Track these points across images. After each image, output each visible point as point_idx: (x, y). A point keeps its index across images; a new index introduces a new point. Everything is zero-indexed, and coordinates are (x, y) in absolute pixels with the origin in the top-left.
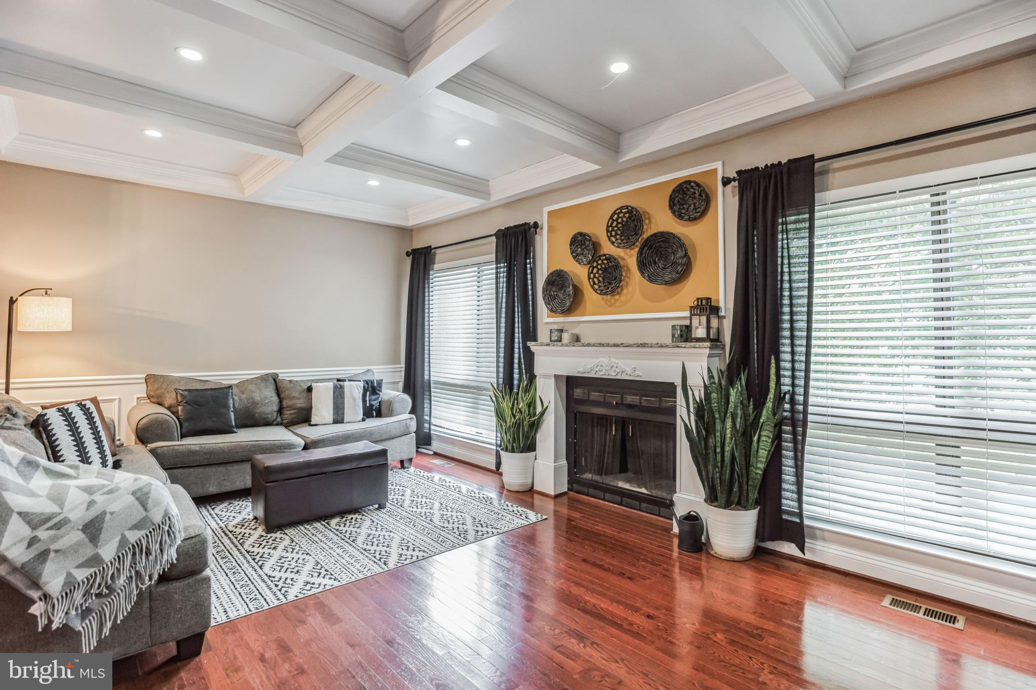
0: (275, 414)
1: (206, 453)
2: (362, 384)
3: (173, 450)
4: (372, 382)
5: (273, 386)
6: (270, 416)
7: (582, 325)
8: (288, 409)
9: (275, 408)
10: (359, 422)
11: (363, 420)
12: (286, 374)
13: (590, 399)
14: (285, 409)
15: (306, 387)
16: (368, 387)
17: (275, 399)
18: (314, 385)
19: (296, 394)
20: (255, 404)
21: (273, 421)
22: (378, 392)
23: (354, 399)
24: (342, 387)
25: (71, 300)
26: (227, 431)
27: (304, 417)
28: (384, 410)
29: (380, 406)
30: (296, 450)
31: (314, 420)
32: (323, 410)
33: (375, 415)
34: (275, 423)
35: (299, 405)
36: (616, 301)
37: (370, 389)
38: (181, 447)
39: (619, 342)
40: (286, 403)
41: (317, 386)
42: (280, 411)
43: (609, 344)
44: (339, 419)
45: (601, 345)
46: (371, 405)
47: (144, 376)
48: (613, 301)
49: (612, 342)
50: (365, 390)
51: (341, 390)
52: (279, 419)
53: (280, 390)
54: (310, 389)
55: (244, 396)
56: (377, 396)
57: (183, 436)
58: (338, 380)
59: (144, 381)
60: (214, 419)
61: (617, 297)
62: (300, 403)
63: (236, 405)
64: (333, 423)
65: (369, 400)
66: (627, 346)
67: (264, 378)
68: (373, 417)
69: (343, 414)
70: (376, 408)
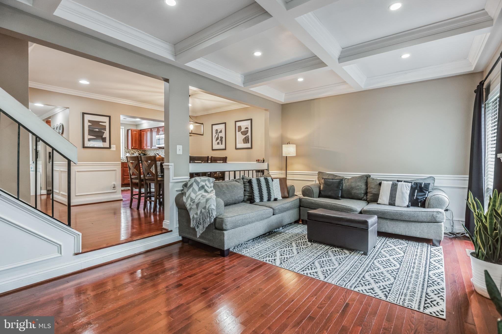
0: (363, 195)
2: (410, 185)
3: (307, 200)
4: (421, 184)
5: (365, 181)
6: (359, 195)
8: (369, 193)
9: (363, 192)
10: (405, 207)
11: (408, 206)
12: (375, 176)
14: (368, 193)
15: (378, 183)
16: (417, 187)
17: (364, 187)
18: (383, 182)
19: (373, 186)
20: (352, 188)
21: (362, 198)
22: (425, 191)
23: (403, 193)
24: (396, 185)
26: (337, 198)
27: (375, 199)
28: (426, 205)
29: (425, 200)
31: (380, 201)
32: (384, 197)
33: (419, 205)
34: (363, 199)
35: (374, 192)
37: (418, 188)
38: (309, 200)
40: (369, 190)
41: (383, 183)
42: (366, 193)
44: (392, 203)
46: (417, 199)
50: (413, 190)
51: (396, 186)
52: (365, 198)
53: (368, 183)
54: (380, 184)
55: (348, 184)
56: (423, 194)
57: (319, 197)
58: (398, 181)
60: (332, 192)
62: (374, 191)
63: (344, 188)
64: (389, 205)
65: (416, 195)
67: (362, 177)
68: (419, 206)
69: (395, 200)
70: (421, 201)
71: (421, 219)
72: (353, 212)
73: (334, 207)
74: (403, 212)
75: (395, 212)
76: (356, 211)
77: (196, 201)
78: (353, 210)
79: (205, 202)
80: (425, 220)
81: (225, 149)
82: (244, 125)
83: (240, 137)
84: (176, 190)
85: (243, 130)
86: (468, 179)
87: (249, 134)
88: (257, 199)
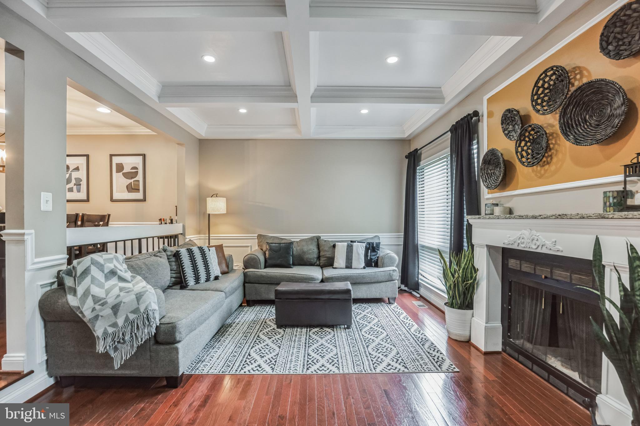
0: (315, 260)
1: (268, 278)
2: (364, 245)
3: (254, 273)
4: (373, 244)
5: (316, 244)
6: (312, 260)
7: (515, 198)
8: (323, 257)
9: (315, 256)
10: (361, 269)
11: (364, 268)
12: (324, 237)
13: (522, 270)
14: (321, 257)
15: (332, 245)
16: (370, 247)
17: (316, 250)
18: (337, 243)
19: (326, 249)
20: (304, 252)
21: (314, 264)
22: (376, 250)
23: (359, 254)
24: (352, 246)
25: (225, 199)
26: (288, 266)
27: (330, 263)
28: (379, 263)
29: (377, 260)
30: (315, 282)
31: (335, 265)
32: (340, 260)
33: (373, 265)
34: (316, 265)
35: (328, 255)
36: (546, 171)
37: (371, 248)
38: (257, 273)
39: (537, 214)
40: (322, 254)
41: (338, 245)
42: (319, 258)
43: (527, 216)
44: (349, 266)
45: (535, 217)
46: (371, 259)
47: (257, 235)
48: (543, 172)
49: (531, 214)
50: (367, 249)
51: (351, 248)
52: (318, 262)
53: (320, 245)
54: (334, 246)
55: (298, 248)
56: (376, 253)
57: (265, 267)
58: (352, 242)
59: (256, 238)
60: (281, 259)
61: (547, 167)
62: (328, 254)
63: (294, 253)
64: (346, 268)
65: (370, 255)
66: (545, 218)
67: (312, 239)
68: (372, 267)
69: (352, 263)
70: (374, 261)
71: (381, 279)
72: (314, 281)
73: (292, 278)
74: (365, 274)
75: (358, 275)
76: (318, 279)
77: (111, 301)
78: (314, 279)
79: (135, 300)
80: (384, 280)
81: (88, 200)
82: (129, 162)
83: (120, 181)
84: (41, 285)
85: (127, 169)
86: (403, 236)
87: (140, 177)
88: (191, 281)
